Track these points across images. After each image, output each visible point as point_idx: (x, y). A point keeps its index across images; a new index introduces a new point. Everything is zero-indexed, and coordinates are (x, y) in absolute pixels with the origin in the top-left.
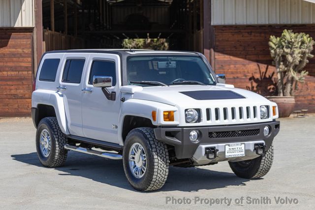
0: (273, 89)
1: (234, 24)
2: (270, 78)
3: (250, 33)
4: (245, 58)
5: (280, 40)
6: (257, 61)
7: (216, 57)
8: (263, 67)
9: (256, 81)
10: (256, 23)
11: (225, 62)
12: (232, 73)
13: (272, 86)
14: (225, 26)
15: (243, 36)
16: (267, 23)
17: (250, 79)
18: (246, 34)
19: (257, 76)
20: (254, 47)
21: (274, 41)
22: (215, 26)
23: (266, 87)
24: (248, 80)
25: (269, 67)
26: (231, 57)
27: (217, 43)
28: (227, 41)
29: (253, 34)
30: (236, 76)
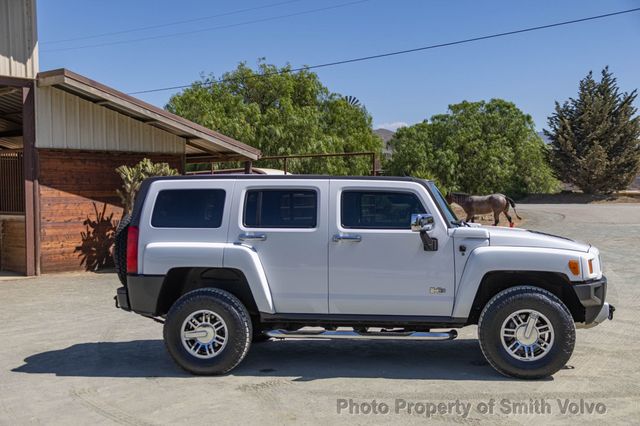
0: (112, 234)
1: (65, 147)
2: (109, 220)
3: (84, 161)
4: (79, 194)
5: (138, 171)
6: (93, 198)
7: (42, 192)
8: (100, 205)
9: (93, 225)
10: (92, 148)
11: (53, 199)
12: (62, 215)
13: (111, 232)
14: (52, 150)
15: (75, 165)
16: (105, 148)
17: (85, 223)
18: (79, 163)
19: (93, 219)
20: (89, 180)
21: (126, 172)
22: (40, 150)
23: (104, 233)
24: (82, 225)
25: (108, 205)
26: (61, 192)
27: (43, 173)
28: (56, 170)
29: (87, 163)
30: (67, 219)
